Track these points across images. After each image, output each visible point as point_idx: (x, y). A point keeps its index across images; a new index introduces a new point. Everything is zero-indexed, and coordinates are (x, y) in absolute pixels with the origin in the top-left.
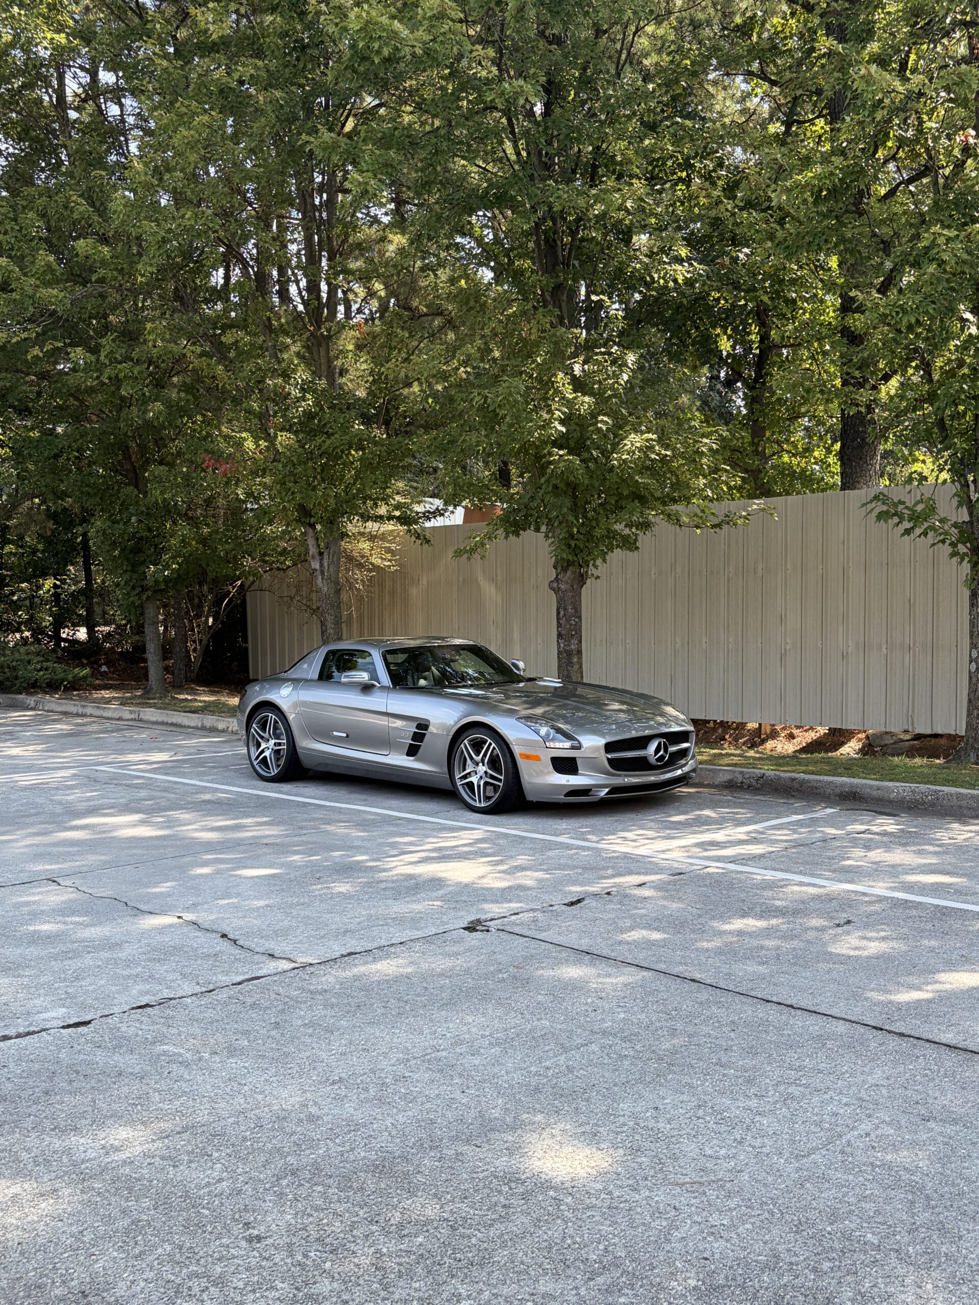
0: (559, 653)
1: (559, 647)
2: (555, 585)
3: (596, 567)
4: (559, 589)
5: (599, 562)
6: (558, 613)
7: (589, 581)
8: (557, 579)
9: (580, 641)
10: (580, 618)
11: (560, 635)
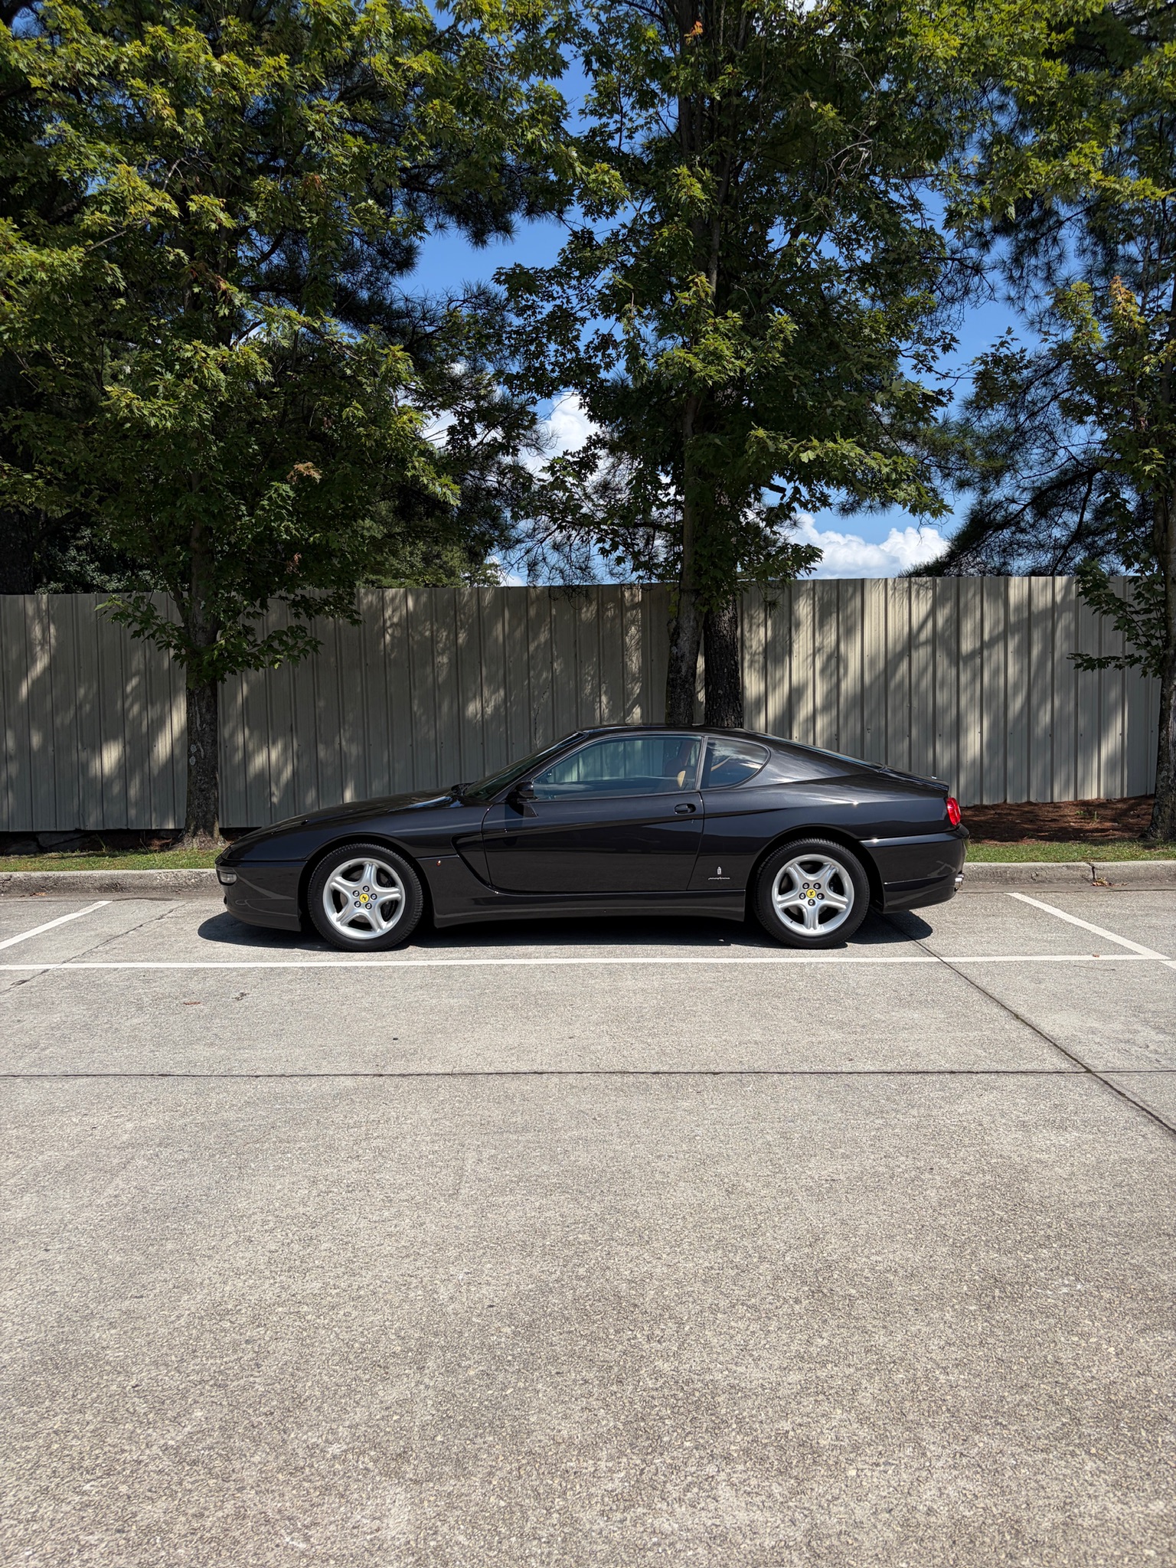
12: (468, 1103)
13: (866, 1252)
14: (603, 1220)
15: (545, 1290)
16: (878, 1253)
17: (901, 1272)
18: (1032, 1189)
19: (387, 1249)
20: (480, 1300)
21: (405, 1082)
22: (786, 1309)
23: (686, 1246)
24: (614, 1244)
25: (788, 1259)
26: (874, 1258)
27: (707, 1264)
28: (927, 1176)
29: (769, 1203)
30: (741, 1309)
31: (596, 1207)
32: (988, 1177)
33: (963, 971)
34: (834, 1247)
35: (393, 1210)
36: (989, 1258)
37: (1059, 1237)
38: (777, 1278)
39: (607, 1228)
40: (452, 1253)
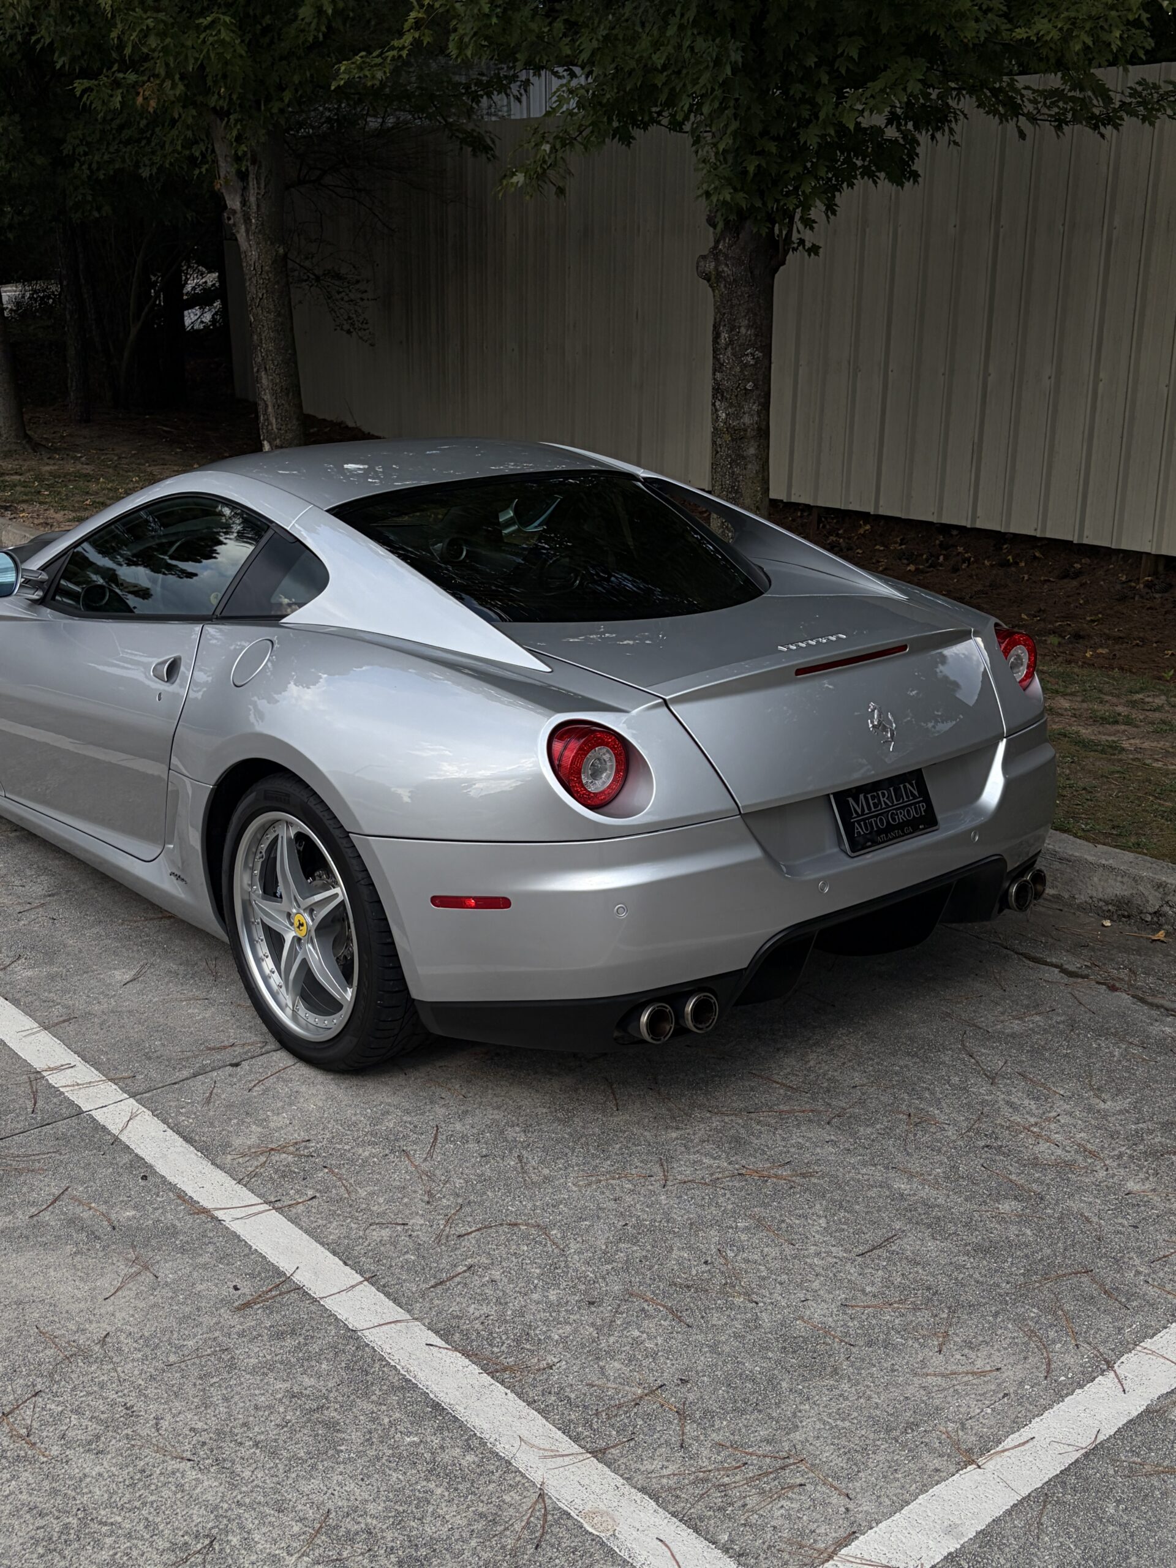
0: (716, 433)
1: (716, 419)
2: (710, 266)
3: (809, 223)
4: (719, 274)
5: (817, 211)
6: (717, 336)
7: (790, 256)
8: (715, 252)
9: (766, 406)
10: (767, 350)
11: (718, 391)
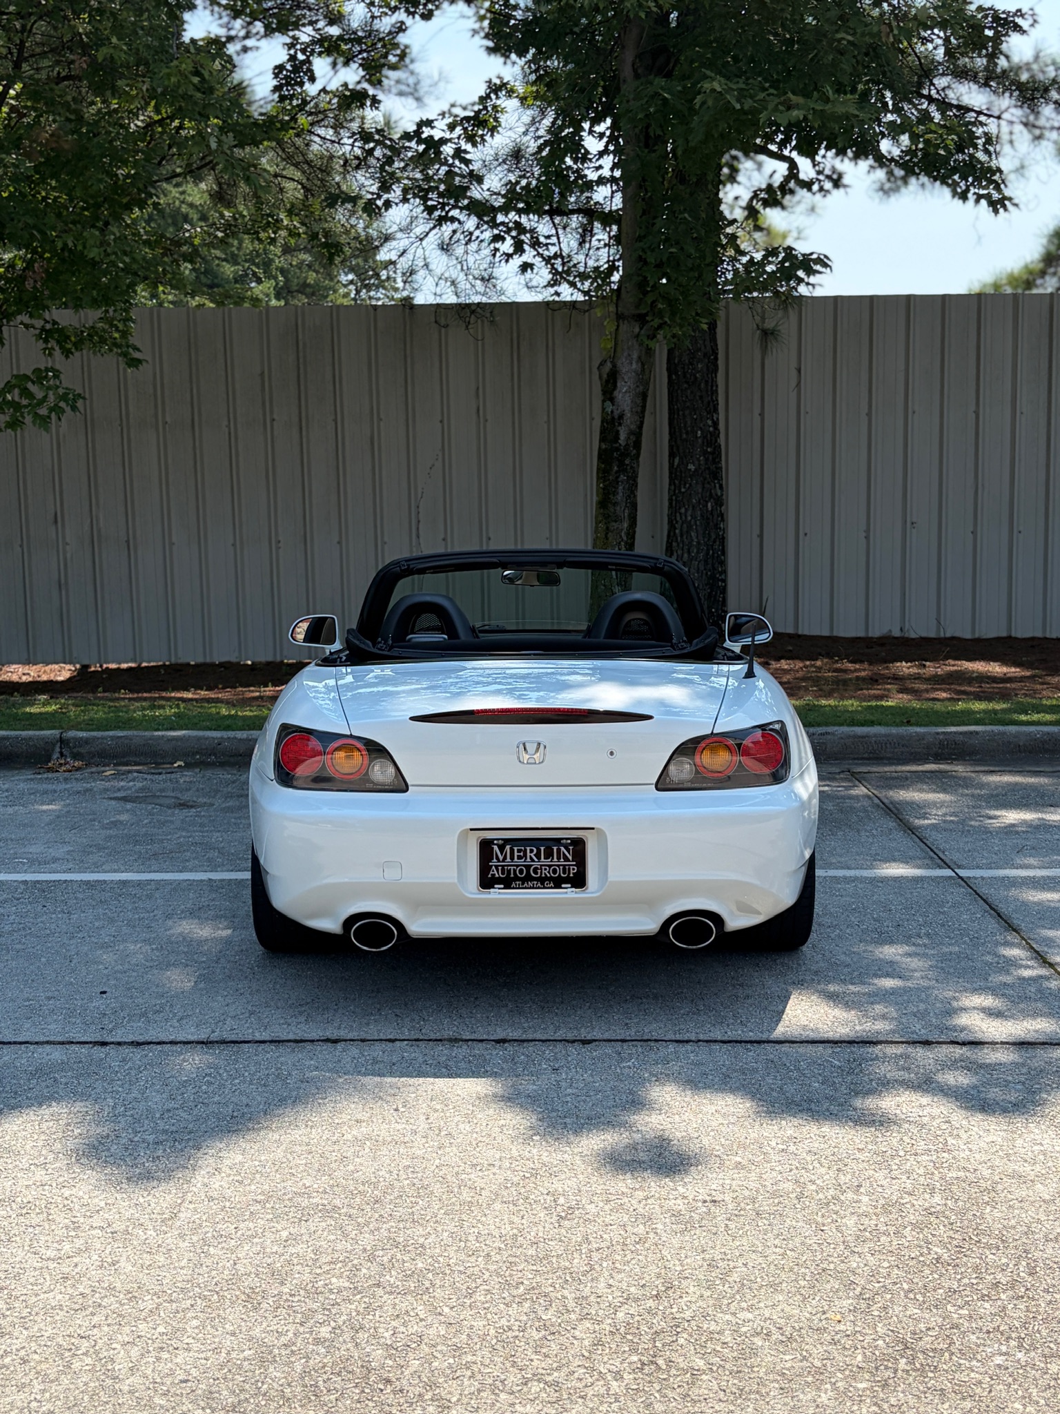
12: (222, 1086)
13: (733, 1307)
14: (371, 1258)
15: (265, 1358)
16: (750, 1308)
17: (776, 1336)
18: (993, 1216)
19: (56, 1298)
20: (172, 1373)
21: (137, 1055)
22: (599, 1388)
23: (479, 1297)
24: (380, 1292)
25: (620, 1315)
26: (742, 1315)
27: (504, 1322)
28: (850, 1195)
29: (615, 1234)
30: (535, 1387)
31: (367, 1240)
32: (937, 1199)
33: (984, 890)
34: (691, 1299)
35: (79, 1243)
36: (906, 1313)
37: (1013, 1284)
38: (598, 1343)
39: (375, 1268)
40: (148, 1303)
